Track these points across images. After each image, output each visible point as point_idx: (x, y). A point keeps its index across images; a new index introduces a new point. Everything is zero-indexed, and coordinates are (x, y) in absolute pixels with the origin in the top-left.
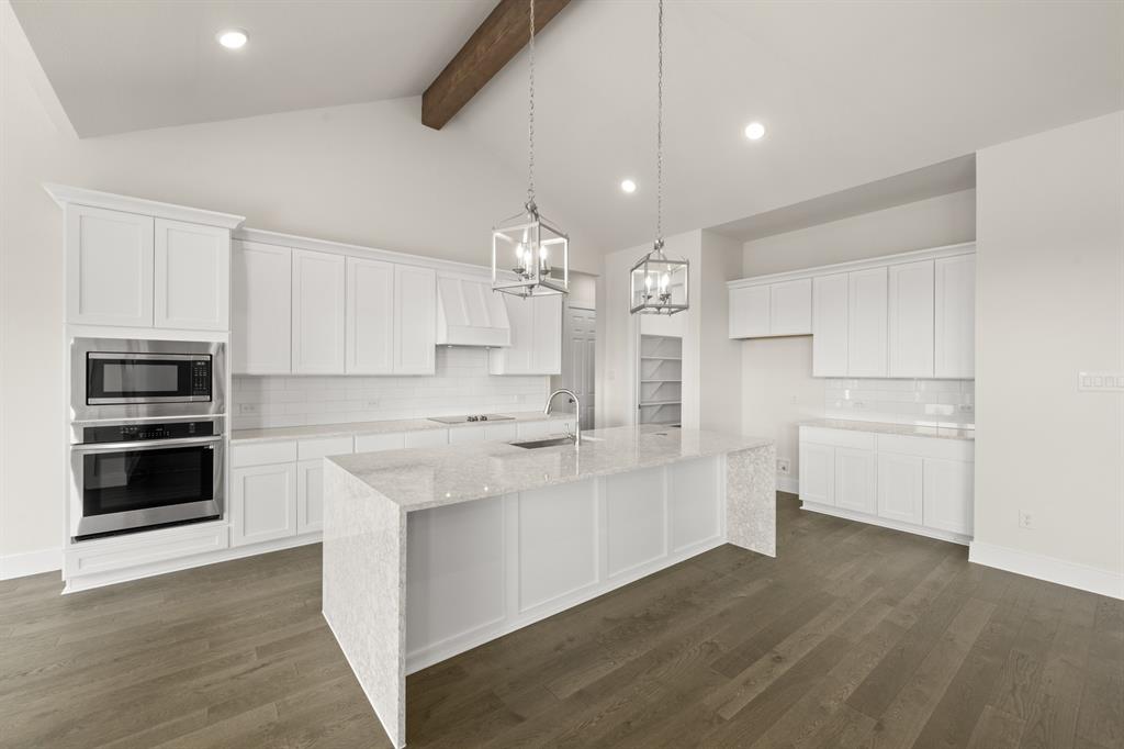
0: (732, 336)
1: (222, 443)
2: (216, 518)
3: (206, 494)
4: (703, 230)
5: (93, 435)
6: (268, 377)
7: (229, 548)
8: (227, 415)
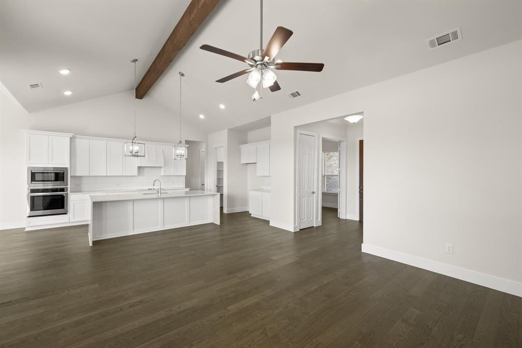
0: (242, 163)
1: (67, 194)
2: (65, 214)
3: (63, 207)
4: (228, 130)
5: (33, 191)
6: (84, 176)
7: (69, 222)
8: (69, 187)
